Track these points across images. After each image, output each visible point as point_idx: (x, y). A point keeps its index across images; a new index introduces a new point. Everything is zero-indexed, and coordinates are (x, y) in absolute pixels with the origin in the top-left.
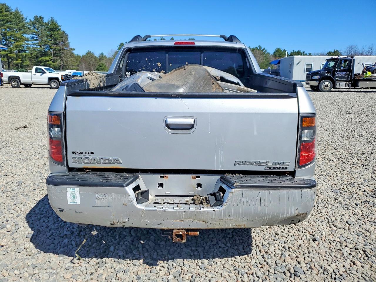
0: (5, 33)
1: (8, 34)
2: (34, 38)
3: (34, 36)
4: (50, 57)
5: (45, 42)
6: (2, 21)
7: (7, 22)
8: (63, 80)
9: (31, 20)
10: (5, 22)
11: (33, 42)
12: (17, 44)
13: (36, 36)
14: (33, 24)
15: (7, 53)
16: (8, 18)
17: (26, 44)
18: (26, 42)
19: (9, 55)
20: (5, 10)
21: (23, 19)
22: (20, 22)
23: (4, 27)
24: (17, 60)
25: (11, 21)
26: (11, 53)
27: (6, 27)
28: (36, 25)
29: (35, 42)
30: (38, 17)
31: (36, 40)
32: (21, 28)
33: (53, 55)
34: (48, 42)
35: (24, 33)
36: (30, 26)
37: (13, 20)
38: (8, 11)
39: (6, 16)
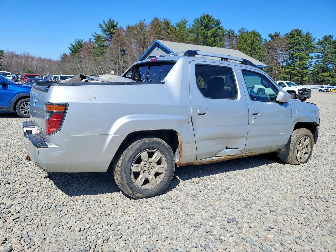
0: (293, 54)
1: (295, 55)
2: (319, 56)
3: (320, 54)
4: (330, 73)
5: (329, 59)
6: (292, 44)
7: (297, 45)
8: (299, 93)
9: (319, 40)
10: (295, 44)
11: (317, 60)
12: (300, 62)
13: (321, 54)
14: (321, 43)
15: (290, 70)
16: (298, 41)
17: (309, 62)
18: (310, 60)
19: (291, 72)
20: (298, 34)
21: (311, 40)
22: (308, 43)
23: (293, 49)
24: (298, 76)
25: (300, 44)
26: (293, 70)
27: (294, 49)
28: (324, 44)
29: (319, 59)
30: (328, 36)
31: (320, 58)
32: (308, 48)
33: (334, 71)
34: (332, 59)
35: (310, 52)
36: (317, 46)
37: (302, 42)
38: (300, 35)
39: (297, 39)
